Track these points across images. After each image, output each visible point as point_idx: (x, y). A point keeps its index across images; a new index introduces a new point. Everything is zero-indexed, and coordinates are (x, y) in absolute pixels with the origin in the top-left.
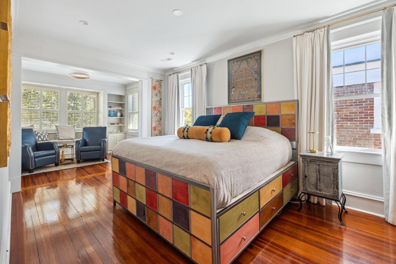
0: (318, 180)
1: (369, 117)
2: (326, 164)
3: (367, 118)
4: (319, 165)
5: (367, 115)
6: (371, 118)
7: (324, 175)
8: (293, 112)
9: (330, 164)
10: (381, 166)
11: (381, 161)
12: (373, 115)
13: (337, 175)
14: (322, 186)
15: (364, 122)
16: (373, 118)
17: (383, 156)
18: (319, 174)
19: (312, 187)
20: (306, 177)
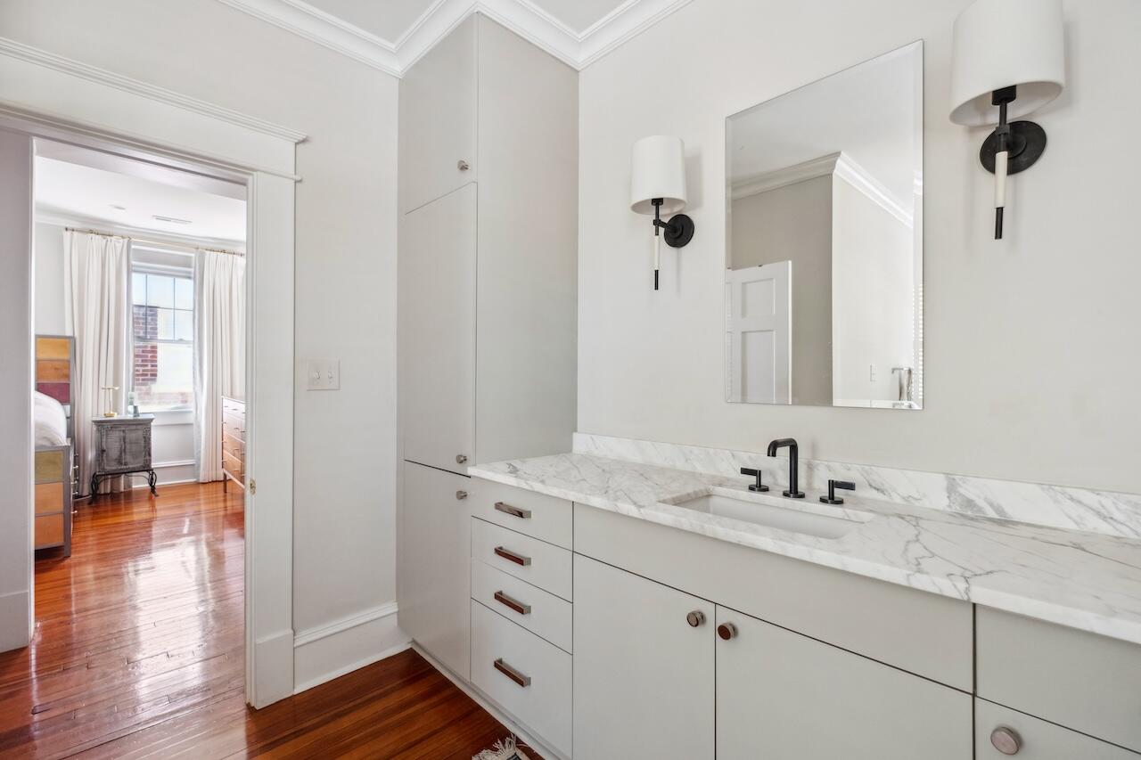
0: (123, 451)
1: (149, 364)
2: (134, 427)
3: (146, 366)
4: (124, 431)
5: (146, 361)
6: (152, 366)
7: (131, 443)
8: (66, 357)
9: (139, 427)
10: (192, 424)
11: (191, 419)
12: (156, 361)
13: (149, 439)
14: (128, 458)
15: (141, 372)
16: (156, 366)
17: (194, 411)
18: (125, 443)
19: (113, 463)
20: (103, 451)
